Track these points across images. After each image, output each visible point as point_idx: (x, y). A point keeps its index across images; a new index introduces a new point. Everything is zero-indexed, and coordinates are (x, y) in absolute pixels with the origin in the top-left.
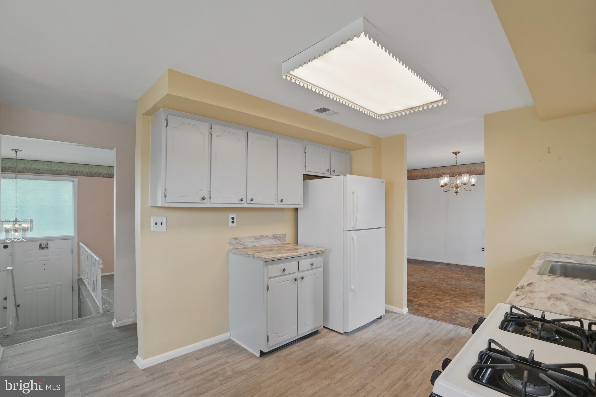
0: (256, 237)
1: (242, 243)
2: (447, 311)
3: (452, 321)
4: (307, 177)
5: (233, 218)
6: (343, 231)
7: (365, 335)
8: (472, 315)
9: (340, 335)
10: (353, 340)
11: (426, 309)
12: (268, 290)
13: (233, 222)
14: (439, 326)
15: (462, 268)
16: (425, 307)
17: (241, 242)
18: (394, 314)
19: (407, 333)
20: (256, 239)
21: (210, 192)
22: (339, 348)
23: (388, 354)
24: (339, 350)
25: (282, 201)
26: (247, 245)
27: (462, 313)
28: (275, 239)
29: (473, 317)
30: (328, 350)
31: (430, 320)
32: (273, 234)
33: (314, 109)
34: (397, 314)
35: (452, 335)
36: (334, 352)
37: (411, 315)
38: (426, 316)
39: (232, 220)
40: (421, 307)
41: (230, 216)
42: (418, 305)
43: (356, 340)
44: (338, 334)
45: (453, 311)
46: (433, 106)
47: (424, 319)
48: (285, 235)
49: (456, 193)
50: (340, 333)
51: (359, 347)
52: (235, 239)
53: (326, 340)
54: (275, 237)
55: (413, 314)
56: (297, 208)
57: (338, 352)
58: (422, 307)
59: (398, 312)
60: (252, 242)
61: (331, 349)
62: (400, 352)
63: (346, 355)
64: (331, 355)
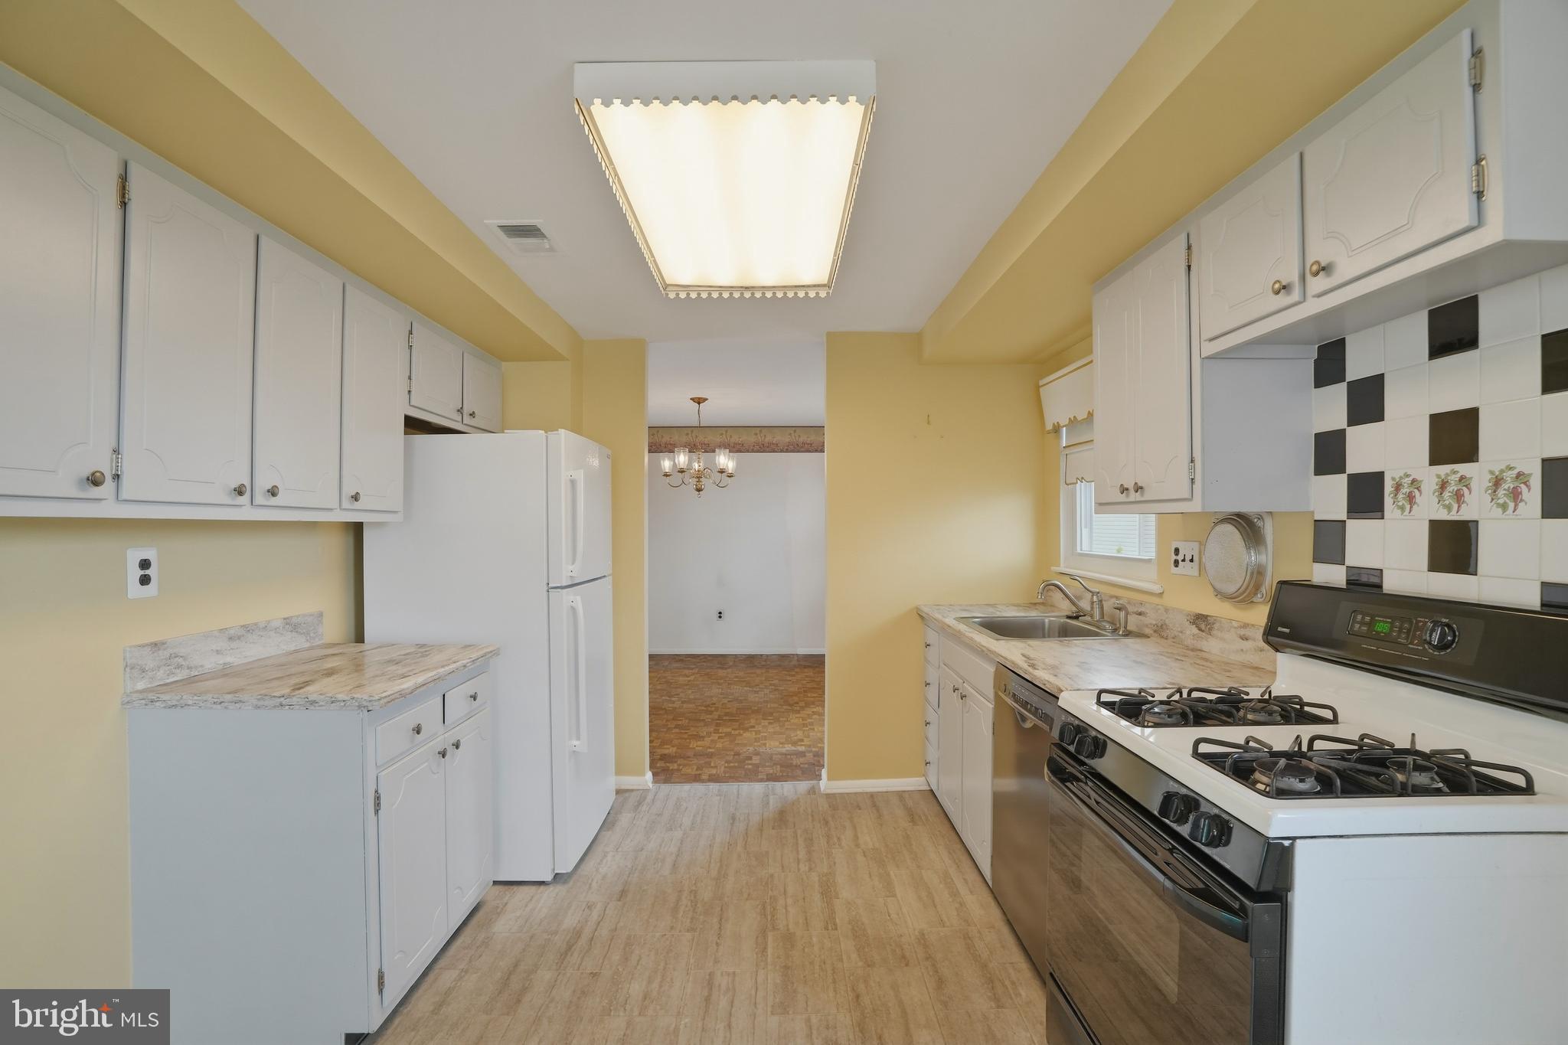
0: (232, 632)
1: (180, 660)
2: (728, 758)
3: (751, 776)
4: (415, 425)
5: (145, 564)
6: (546, 588)
7: (610, 865)
8: (776, 754)
9: (542, 888)
10: (590, 888)
11: (685, 765)
12: (377, 812)
13: (145, 580)
14: (738, 794)
15: (682, 660)
16: (680, 761)
17: (176, 657)
18: (627, 795)
19: (692, 828)
20: (230, 639)
21: (116, 451)
22: (570, 921)
23: (694, 888)
24: (575, 928)
25: (356, 498)
26: (202, 666)
27: (757, 754)
28: (292, 631)
29: (780, 756)
30: (549, 939)
31: (711, 787)
32: (286, 616)
33: (498, 221)
34: (634, 793)
35: (774, 804)
36: (568, 938)
37: (665, 788)
38: (696, 779)
39: (143, 572)
40: (672, 762)
41: (134, 556)
42: (660, 759)
43: (594, 884)
44: (537, 887)
45: (738, 754)
46: (796, 294)
47: (699, 788)
48: (321, 615)
49: (699, 490)
50: (542, 883)
51: (619, 900)
52: (155, 646)
53: (518, 914)
54: (292, 625)
55: (666, 781)
56: (362, 523)
57: (577, 934)
58: (675, 762)
59: (635, 787)
60: (218, 652)
61: (556, 933)
62: (714, 873)
63: (604, 932)
64: (570, 947)
